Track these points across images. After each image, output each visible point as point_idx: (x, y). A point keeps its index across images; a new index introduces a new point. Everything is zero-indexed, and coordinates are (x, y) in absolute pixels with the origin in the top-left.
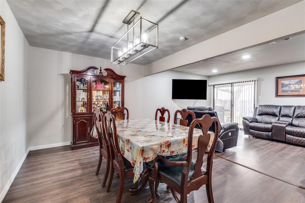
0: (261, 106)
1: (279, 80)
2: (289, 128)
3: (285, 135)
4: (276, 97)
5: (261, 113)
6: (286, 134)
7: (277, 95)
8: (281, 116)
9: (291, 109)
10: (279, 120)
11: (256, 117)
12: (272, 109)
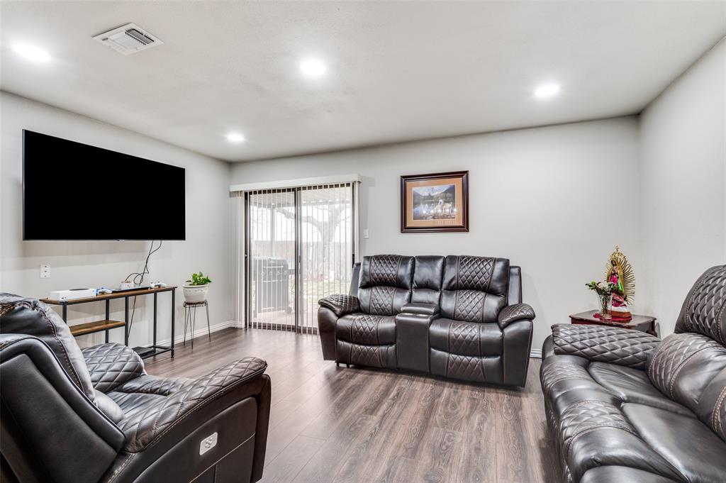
0: (368, 258)
1: (408, 183)
2: (436, 329)
3: (430, 351)
4: (402, 232)
5: (368, 279)
6: (430, 347)
7: (405, 228)
8: (415, 288)
9: (436, 265)
10: (410, 301)
11: (357, 292)
12: (394, 266)
